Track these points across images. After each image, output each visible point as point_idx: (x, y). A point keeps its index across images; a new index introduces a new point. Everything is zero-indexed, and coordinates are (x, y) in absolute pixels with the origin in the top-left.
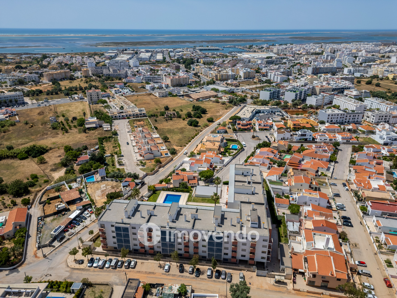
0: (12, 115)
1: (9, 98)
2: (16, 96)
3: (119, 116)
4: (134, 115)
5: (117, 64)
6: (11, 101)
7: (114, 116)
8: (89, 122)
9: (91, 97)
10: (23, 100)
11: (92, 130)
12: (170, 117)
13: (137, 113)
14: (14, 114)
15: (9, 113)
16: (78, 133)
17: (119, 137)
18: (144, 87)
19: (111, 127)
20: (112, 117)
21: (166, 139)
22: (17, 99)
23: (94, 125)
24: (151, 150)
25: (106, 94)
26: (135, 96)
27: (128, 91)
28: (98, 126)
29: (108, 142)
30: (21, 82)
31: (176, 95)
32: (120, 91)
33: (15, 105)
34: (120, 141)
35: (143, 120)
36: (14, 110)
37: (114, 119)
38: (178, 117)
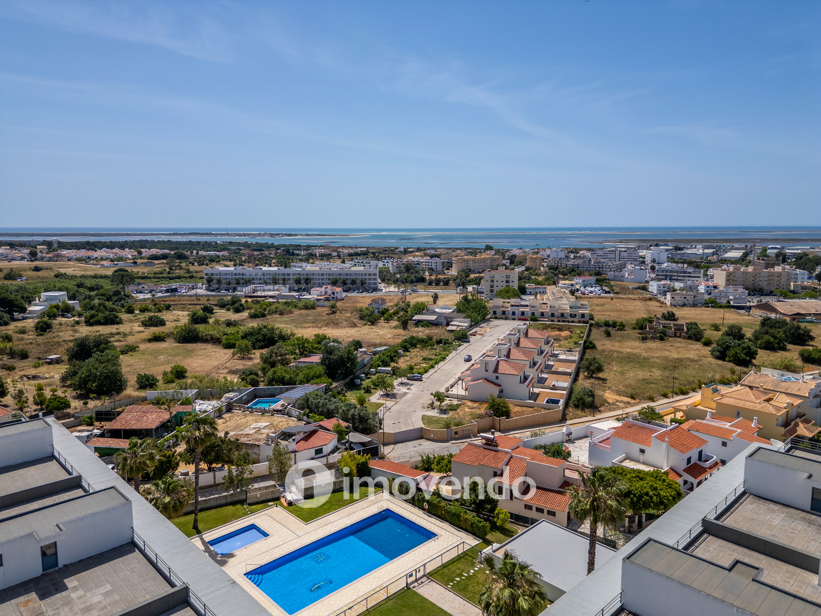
0: (333, 298)
1: (353, 277)
2: (365, 275)
3: (514, 313)
4: (553, 315)
5: (613, 256)
6: (353, 282)
7: (499, 311)
8: (434, 313)
9: (491, 284)
10: (375, 284)
11: (423, 326)
12: (661, 332)
13: (563, 311)
14: (337, 297)
15: (328, 293)
16: (391, 328)
17: (465, 345)
18: (644, 288)
19: (471, 326)
20: (495, 313)
21: (592, 368)
22: (365, 279)
23: (433, 318)
24: (493, 372)
25: (538, 288)
26: (607, 298)
27: (597, 289)
28: (445, 322)
29: (427, 349)
30: (409, 268)
31: (728, 304)
32: (578, 287)
33: (358, 289)
34: (458, 352)
35: (571, 330)
36: (338, 290)
37: (496, 318)
38: (690, 338)
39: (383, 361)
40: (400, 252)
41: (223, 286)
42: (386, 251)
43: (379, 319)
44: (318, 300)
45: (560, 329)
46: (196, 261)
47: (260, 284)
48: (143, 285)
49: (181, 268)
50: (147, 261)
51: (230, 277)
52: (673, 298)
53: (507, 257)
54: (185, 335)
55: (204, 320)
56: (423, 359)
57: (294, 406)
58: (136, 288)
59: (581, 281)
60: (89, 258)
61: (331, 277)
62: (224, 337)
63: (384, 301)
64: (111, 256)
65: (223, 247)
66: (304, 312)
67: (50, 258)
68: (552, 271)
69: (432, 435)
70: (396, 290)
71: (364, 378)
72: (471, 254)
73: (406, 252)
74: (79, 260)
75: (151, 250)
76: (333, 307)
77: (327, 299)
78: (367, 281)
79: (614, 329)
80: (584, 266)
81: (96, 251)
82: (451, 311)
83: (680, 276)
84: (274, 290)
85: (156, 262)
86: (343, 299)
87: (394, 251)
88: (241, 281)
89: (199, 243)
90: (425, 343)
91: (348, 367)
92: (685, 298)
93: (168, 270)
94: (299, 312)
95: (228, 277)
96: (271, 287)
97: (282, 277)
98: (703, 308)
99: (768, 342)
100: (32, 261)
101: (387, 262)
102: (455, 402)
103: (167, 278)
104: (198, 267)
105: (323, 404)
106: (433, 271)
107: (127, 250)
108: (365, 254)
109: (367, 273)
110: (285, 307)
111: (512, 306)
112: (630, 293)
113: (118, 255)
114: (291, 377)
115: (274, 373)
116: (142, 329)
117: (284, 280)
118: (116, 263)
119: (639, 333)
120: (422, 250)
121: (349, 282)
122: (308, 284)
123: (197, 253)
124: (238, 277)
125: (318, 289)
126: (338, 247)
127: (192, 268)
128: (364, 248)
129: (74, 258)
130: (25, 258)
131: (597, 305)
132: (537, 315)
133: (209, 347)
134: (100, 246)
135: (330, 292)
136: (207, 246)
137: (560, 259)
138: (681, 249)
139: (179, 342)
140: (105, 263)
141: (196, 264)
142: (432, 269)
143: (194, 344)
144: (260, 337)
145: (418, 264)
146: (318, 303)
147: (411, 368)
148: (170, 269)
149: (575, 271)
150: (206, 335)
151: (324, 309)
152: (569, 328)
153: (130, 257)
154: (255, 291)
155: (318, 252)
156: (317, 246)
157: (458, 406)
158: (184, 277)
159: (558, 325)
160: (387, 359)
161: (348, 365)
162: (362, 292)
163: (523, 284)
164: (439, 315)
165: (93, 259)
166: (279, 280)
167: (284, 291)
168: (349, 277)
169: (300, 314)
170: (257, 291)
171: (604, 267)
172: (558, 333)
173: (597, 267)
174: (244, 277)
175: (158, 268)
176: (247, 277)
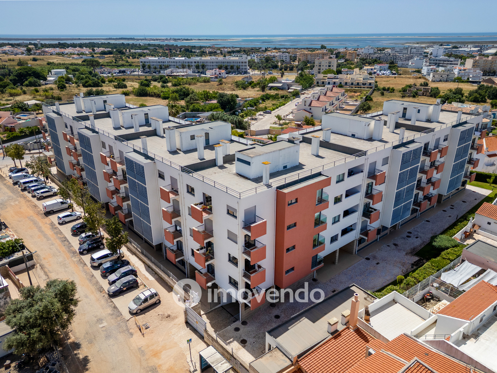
0: (220, 77)
1: (232, 64)
2: (239, 63)
3: (329, 83)
4: (352, 84)
5: (406, 52)
6: (232, 67)
7: (320, 82)
8: (280, 82)
9: (319, 67)
10: (246, 69)
11: (274, 90)
12: (415, 93)
13: (358, 82)
14: (222, 76)
15: (217, 74)
16: (255, 91)
17: (297, 99)
18: (419, 72)
19: (302, 90)
20: (318, 83)
21: (365, 107)
22: (239, 65)
23: (280, 85)
24: (309, 106)
25: (349, 71)
26: (393, 77)
27: (388, 72)
28: (287, 88)
29: (275, 101)
30: (268, 59)
31: (468, 80)
32: (375, 71)
33: (235, 72)
34: (292, 102)
35: (361, 92)
36: (223, 71)
37: (318, 86)
38: (431, 96)
39: (250, 105)
40: (262, 50)
41: (152, 70)
42: (253, 49)
43: (248, 87)
44: (211, 77)
45: (355, 92)
46: (130, 56)
47: (174, 68)
48: (104, 69)
49: (123, 60)
50: (100, 55)
51: (156, 64)
52: (434, 76)
53: (334, 53)
54: (140, 92)
55: (148, 85)
56: (272, 105)
57: (206, 119)
58: (100, 70)
59: (378, 67)
60: (63, 53)
61: (218, 64)
62: (161, 94)
63: (251, 78)
64: (76, 52)
65: (146, 47)
66: (203, 84)
67: (39, 53)
68: (361, 61)
69: (274, 133)
70: (259, 73)
71: (240, 112)
72: (311, 51)
73: (266, 50)
74: (58, 54)
75: (100, 48)
76: (220, 81)
77: (216, 77)
78: (241, 67)
79: (388, 92)
80: (384, 58)
81: (65, 49)
82: (291, 82)
83: (445, 64)
84: (183, 72)
85: (106, 56)
86: (226, 78)
87: (258, 50)
88: (163, 67)
89: (129, 44)
90: (275, 97)
91: (232, 105)
92: (441, 76)
93: (114, 61)
94: (200, 84)
95: (154, 64)
96: (181, 70)
97: (188, 64)
98: (451, 83)
99: (476, 98)
100: (29, 55)
101: (254, 56)
102: (287, 122)
103: (115, 66)
104: (132, 59)
105: (221, 117)
106: (284, 62)
107: (84, 48)
108: (239, 52)
109: (241, 61)
110: (192, 80)
111: (329, 78)
112: (408, 75)
113: (80, 52)
114: (202, 109)
115: (194, 107)
116: (115, 89)
117: (189, 66)
118: (81, 56)
119: (401, 94)
120: (278, 49)
121: (229, 67)
122: (203, 69)
123: (130, 51)
124: (160, 64)
125: (210, 71)
126: (221, 48)
127: (129, 60)
128: (238, 48)
129: (53, 53)
130: (24, 53)
131: (385, 81)
132: (343, 84)
133: (155, 99)
134: (67, 46)
135: (218, 73)
136: (134, 46)
137: (370, 54)
138: (457, 48)
139: (137, 96)
140: (75, 56)
141: (131, 57)
142: (283, 61)
143: (146, 97)
144: (182, 93)
145: (274, 57)
146: (211, 79)
147: (266, 108)
148: (116, 60)
149: (377, 61)
150: (152, 92)
151: (215, 82)
152: (360, 91)
153: (87, 52)
154: (172, 72)
155: (207, 50)
156: (206, 47)
157: (289, 123)
158: (126, 65)
159: (354, 89)
160: (253, 104)
161: (232, 103)
162: (238, 74)
163: (340, 69)
164: (284, 83)
165: (66, 54)
166: (186, 66)
167: (190, 72)
168: (229, 64)
169: (201, 85)
170: (174, 72)
171: (397, 58)
172: (353, 94)
173: (392, 58)
174: (164, 64)
175: (107, 60)
176: (166, 64)
